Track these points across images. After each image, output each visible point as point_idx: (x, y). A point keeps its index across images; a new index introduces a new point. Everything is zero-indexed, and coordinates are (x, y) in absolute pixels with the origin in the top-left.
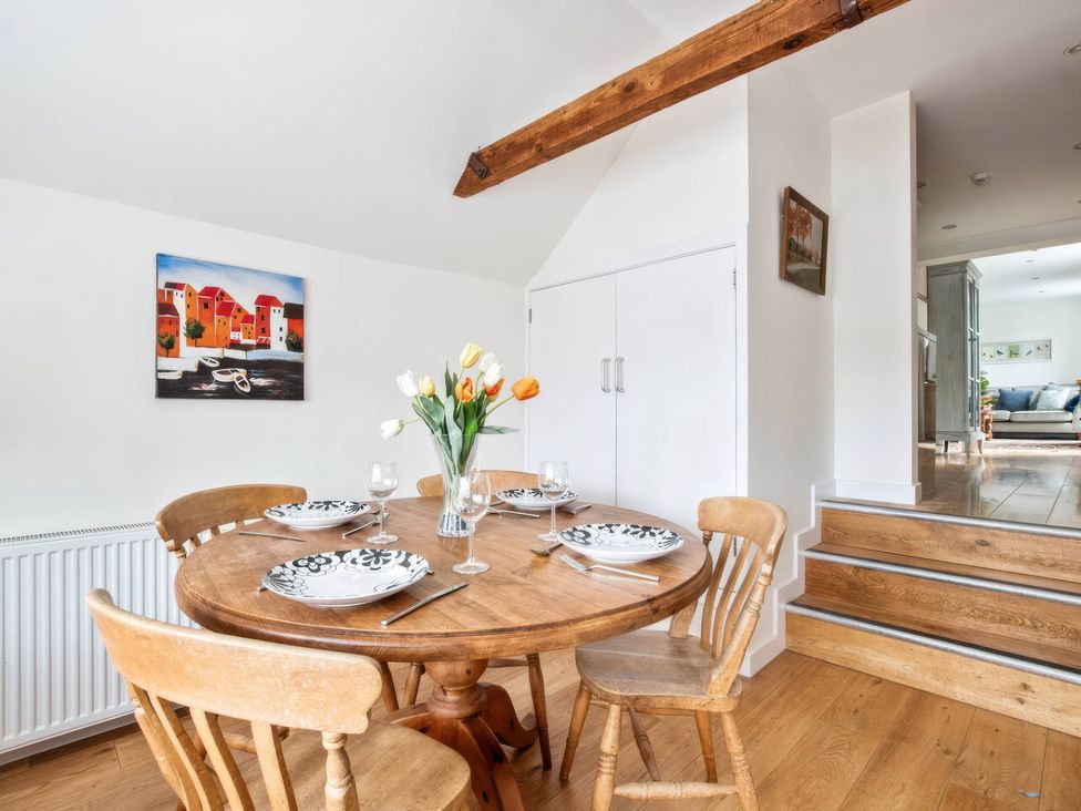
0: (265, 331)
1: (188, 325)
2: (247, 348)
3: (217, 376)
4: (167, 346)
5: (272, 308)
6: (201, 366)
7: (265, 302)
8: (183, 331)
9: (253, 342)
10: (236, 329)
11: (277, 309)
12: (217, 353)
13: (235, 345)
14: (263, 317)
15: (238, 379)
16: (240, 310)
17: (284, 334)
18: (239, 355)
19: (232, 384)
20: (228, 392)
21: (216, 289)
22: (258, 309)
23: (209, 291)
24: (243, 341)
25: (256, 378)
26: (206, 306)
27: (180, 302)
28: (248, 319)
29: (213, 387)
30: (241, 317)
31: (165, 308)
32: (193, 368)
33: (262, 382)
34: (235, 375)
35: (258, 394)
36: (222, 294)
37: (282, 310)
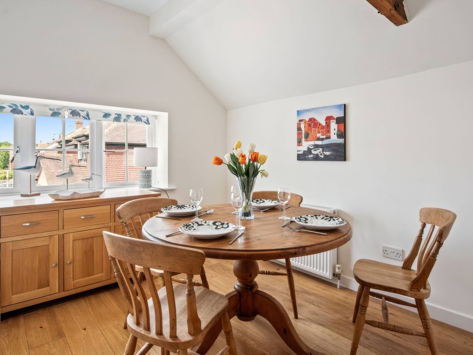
0: (329, 131)
1: (305, 133)
2: (322, 139)
3: (313, 152)
4: (299, 142)
5: (331, 121)
6: (308, 148)
7: (329, 119)
8: (303, 136)
9: (324, 137)
10: (319, 132)
11: (333, 121)
12: (312, 143)
13: (319, 139)
14: (328, 125)
15: (320, 152)
16: (320, 124)
17: (336, 132)
18: (319, 143)
19: (317, 155)
20: (317, 158)
21: (312, 118)
22: (326, 123)
23: (311, 120)
24: (321, 137)
25: (326, 152)
26: (310, 126)
27: (302, 126)
28: (323, 127)
29: (311, 156)
30: (320, 127)
31: (299, 129)
32: (306, 149)
33: (327, 153)
34: (319, 151)
35: (326, 158)
36: (314, 120)
37: (335, 121)
